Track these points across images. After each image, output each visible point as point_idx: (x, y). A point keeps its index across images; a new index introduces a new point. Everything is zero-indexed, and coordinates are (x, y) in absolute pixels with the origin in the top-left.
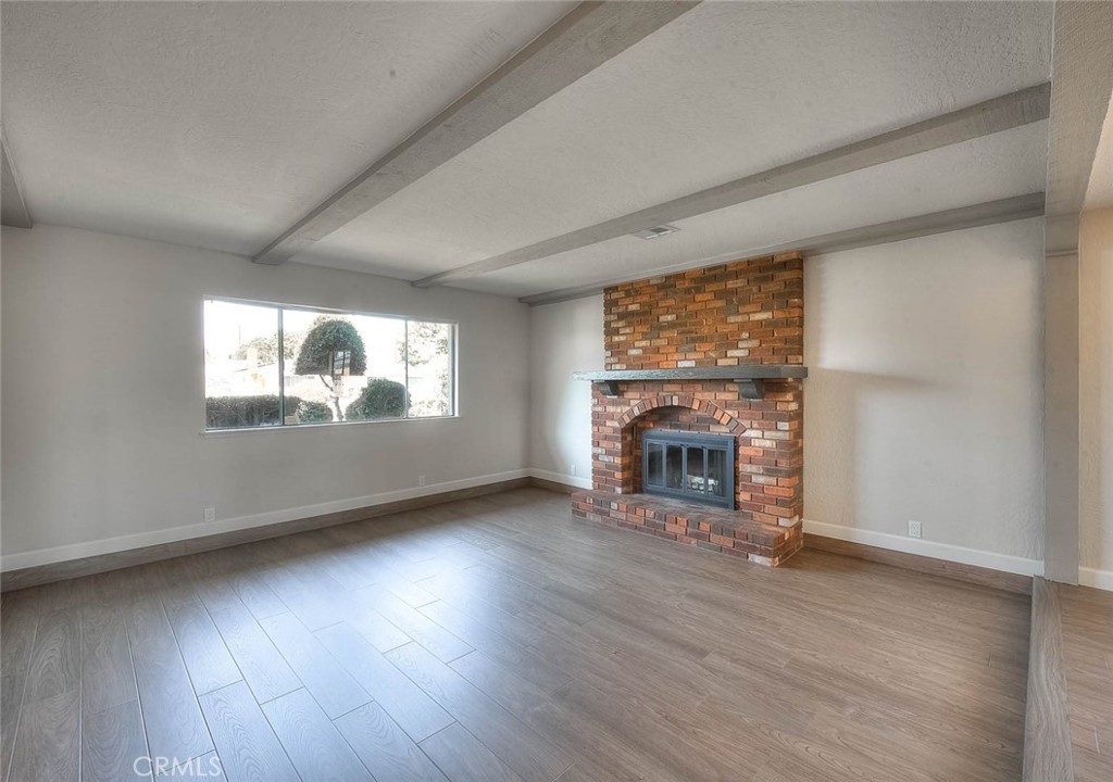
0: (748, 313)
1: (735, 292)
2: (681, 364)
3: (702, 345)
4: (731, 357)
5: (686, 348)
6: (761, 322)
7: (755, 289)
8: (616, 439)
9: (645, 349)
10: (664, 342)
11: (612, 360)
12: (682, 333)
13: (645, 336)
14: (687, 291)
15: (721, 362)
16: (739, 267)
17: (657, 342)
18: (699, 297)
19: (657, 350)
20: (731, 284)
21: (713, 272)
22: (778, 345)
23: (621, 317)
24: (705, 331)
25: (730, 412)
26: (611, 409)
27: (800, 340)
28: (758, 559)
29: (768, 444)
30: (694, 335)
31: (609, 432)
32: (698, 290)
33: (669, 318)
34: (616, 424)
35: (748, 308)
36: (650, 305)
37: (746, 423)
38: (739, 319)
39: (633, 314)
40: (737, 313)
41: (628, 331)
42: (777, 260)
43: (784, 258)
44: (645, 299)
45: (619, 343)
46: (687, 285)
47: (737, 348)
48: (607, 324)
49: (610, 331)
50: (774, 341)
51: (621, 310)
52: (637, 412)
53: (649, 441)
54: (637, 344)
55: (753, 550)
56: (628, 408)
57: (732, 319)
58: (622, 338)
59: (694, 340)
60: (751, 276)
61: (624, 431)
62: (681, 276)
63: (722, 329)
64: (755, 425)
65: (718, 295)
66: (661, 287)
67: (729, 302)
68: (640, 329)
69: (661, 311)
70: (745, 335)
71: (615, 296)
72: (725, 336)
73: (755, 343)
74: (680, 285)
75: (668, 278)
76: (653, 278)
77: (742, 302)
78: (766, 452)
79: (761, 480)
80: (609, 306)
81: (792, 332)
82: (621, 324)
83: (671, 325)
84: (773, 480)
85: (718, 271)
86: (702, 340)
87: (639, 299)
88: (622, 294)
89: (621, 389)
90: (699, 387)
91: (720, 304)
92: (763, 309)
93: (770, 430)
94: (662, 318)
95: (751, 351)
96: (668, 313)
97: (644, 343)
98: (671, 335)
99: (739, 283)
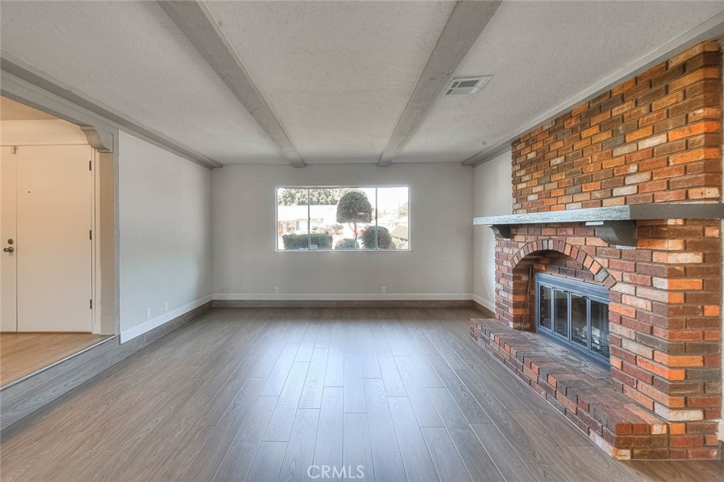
0: (637, 141)
1: (621, 118)
2: (569, 207)
3: (588, 185)
4: (617, 197)
5: (573, 189)
6: (652, 149)
7: (644, 110)
8: (509, 277)
9: (540, 194)
10: (554, 185)
11: (518, 206)
12: (569, 175)
13: (540, 182)
14: (573, 130)
15: (607, 202)
16: (626, 89)
17: (549, 187)
18: (585, 134)
19: (549, 194)
20: (617, 111)
21: (598, 103)
22: (675, 176)
23: (523, 166)
24: (591, 169)
25: (599, 260)
26: (506, 250)
28: (597, 439)
29: (641, 304)
30: (580, 176)
31: (504, 270)
32: (584, 126)
33: (559, 160)
34: (510, 265)
35: (636, 135)
36: (544, 151)
37: (617, 275)
38: (625, 150)
39: (531, 161)
40: (624, 143)
41: (527, 178)
42: (672, 64)
44: (540, 145)
45: (521, 191)
46: (574, 123)
47: (624, 185)
48: (514, 175)
49: (516, 181)
50: (670, 172)
51: (522, 160)
52: (523, 255)
53: (541, 283)
54: (534, 190)
56: (517, 250)
57: (618, 152)
58: (524, 186)
59: (581, 181)
60: (640, 95)
61: (515, 270)
62: (568, 115)
63: (608, 164)
64: (627, 279)
65: (602, 128)
66: (550, 132)
67: (615, 133)
68: (536, 175)
69: (551, 155)
70: (633, 168)
71: (519, 148)
72: (611, 173)
73: (645, 176)
74: (568, 125)
75: (557, 121)
76: (545, 124)
77: (630, 130)
78: (640, 313)
79: (633, 348)
80: (516, 156)
82: (523, 172)
83: (559, 169)
84: (648, 352)
85: (604, 99)
86: (590, 179)
87: (535, 147)
88: (524, 145)
89: (512, 233)
90: (570, 231)
91: (605, 136)
92: (656, 132)
93: (644, 286)
94: (553, 162)
95: (639, 187)
96: (558, 156)
97: (540, 188)
98: (560, 178)
99: (626, 108)
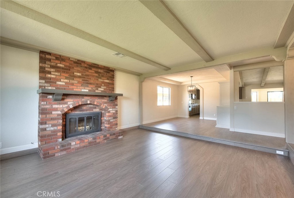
0: (104, 80)
1: (100, 73)
2: (82, 90)
3: (90, 85)
4: (99, 90)
5: (85, 85)
6: (106, 82)
7: (105, 74)
8: (58, 119)
9: (66, 83)
10: (76, 82)
11: (45, 84)
12: (84, 80)
13: (66, 78)
14: (86, 67)
15: (96, 91)
16: (102, 67)
17: (72, 81)
18: (90, 71)
19: (73, 84)
20: (99, 70)
21: (94, 65)
22: (110, 89)
23: (52, 67)
24: (92, 81)
25: (105, 105)
26: (55, 106)
27: (113, 88)
28: (120, 137)
30: (88, 82)
31: (54, 117)
32: (90, 69)
33: (79, 74)
34: (59, 112)
35: (104, 78)
36: (70, 67)
37: (109, 107)
38: (102, 80)
39: (59, 67)
40: (101, 78)
41: (57, 74)
42: (110, 69)
43: (111, 69)
44: (68, 64)
45: (50, 78)
46: (86, 65)
47: (101, 88)
48: (42, 67)
50: (109, 88)
51: (52, 64)
52: (71, 107)
53: (70, 117)
54: (62, 80)
55: (119, 136)
56: (66, 105)
57: (100, 80)
58: (53, 76)
59: (88, 83)
60: (105, 70)
62: (84, 62)
63: (97, 82)
64: (111, 107)
65: (96, 72)
66: (75, 62)
67: (99, 75)
68: (64, 74)
69: (75, 71)
70: (103, 85)
71: (49, 57)
72: (97, 84)
73: (105, 87)
74: (83, 64)
75: (78, 60)
76: (72, 58)
77: (103, 76)
78: (114, 113)
81: (112, 86)
82: (52, 70)
83: (79, 77)
84: (115, 120)
85: (96, 66)
86: (91, 84)
87: (64, 63)
88: (54, 58)
90: (97, 98)
91: (97, 75)
92: (108, 79)
93: (114, 108)
94: (75, 73)
95: (105, 89)
96: (78, 72)
97: (66, 81)
98: (79, 80)
99: (102, 71)
